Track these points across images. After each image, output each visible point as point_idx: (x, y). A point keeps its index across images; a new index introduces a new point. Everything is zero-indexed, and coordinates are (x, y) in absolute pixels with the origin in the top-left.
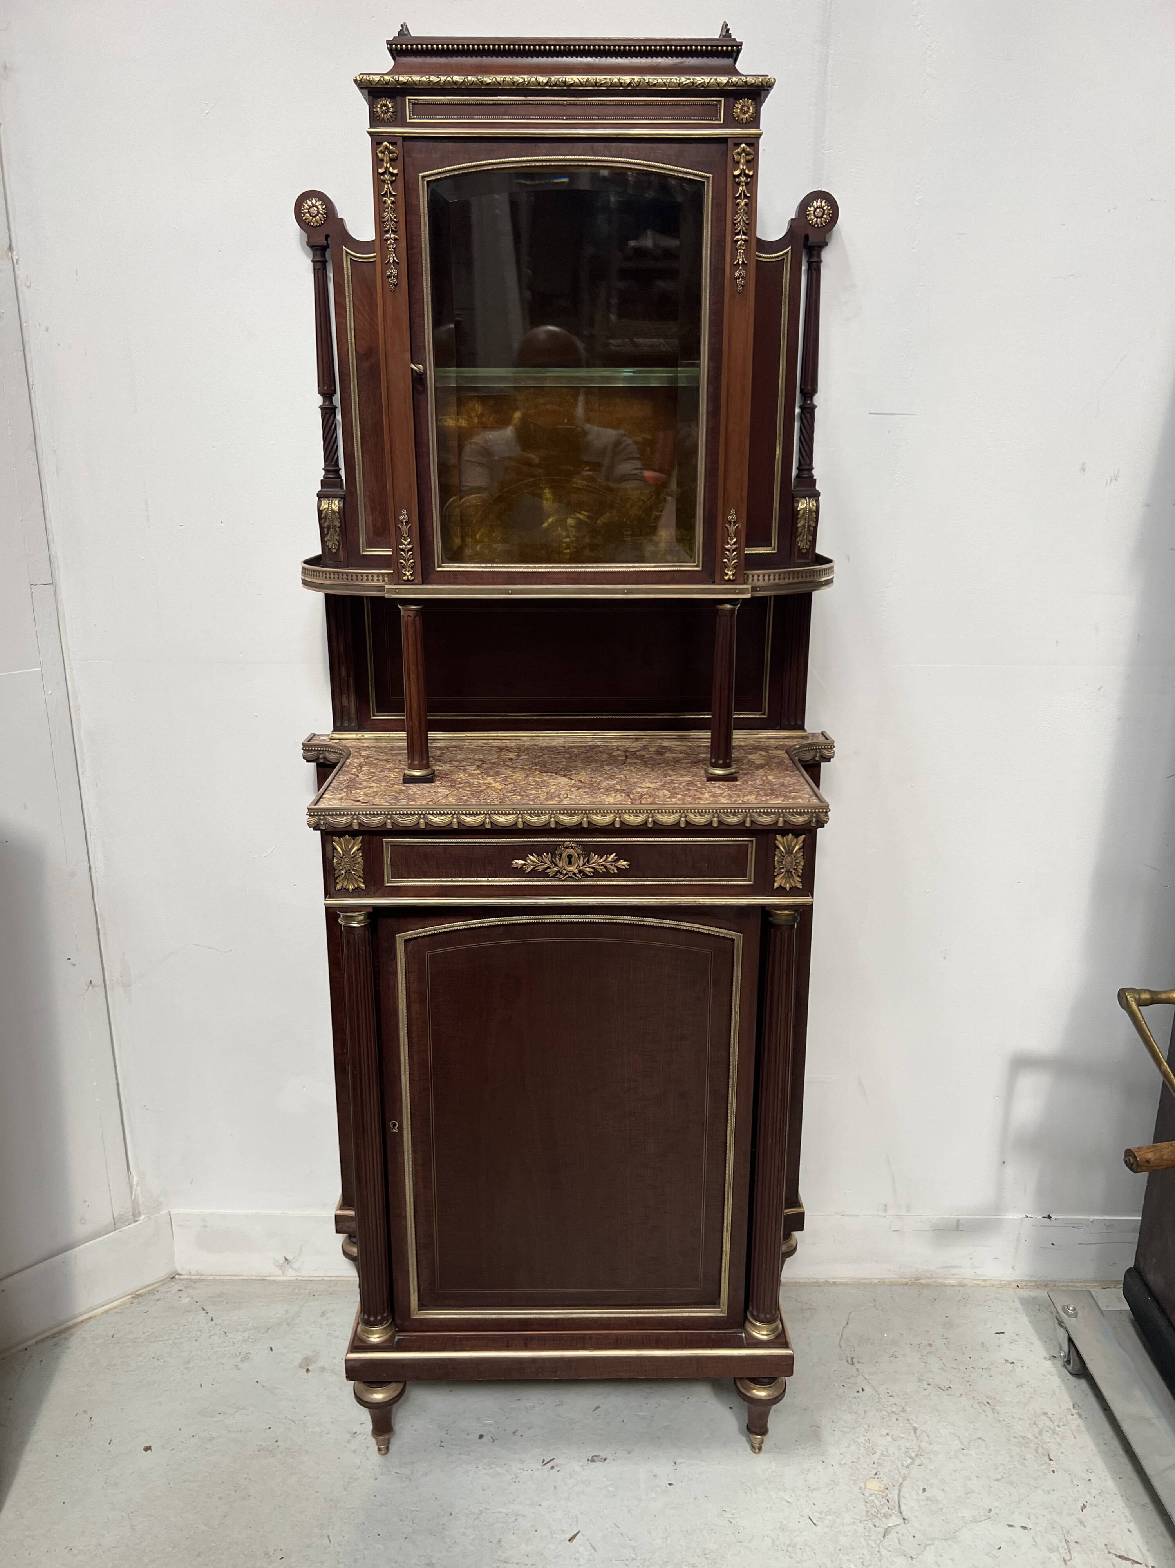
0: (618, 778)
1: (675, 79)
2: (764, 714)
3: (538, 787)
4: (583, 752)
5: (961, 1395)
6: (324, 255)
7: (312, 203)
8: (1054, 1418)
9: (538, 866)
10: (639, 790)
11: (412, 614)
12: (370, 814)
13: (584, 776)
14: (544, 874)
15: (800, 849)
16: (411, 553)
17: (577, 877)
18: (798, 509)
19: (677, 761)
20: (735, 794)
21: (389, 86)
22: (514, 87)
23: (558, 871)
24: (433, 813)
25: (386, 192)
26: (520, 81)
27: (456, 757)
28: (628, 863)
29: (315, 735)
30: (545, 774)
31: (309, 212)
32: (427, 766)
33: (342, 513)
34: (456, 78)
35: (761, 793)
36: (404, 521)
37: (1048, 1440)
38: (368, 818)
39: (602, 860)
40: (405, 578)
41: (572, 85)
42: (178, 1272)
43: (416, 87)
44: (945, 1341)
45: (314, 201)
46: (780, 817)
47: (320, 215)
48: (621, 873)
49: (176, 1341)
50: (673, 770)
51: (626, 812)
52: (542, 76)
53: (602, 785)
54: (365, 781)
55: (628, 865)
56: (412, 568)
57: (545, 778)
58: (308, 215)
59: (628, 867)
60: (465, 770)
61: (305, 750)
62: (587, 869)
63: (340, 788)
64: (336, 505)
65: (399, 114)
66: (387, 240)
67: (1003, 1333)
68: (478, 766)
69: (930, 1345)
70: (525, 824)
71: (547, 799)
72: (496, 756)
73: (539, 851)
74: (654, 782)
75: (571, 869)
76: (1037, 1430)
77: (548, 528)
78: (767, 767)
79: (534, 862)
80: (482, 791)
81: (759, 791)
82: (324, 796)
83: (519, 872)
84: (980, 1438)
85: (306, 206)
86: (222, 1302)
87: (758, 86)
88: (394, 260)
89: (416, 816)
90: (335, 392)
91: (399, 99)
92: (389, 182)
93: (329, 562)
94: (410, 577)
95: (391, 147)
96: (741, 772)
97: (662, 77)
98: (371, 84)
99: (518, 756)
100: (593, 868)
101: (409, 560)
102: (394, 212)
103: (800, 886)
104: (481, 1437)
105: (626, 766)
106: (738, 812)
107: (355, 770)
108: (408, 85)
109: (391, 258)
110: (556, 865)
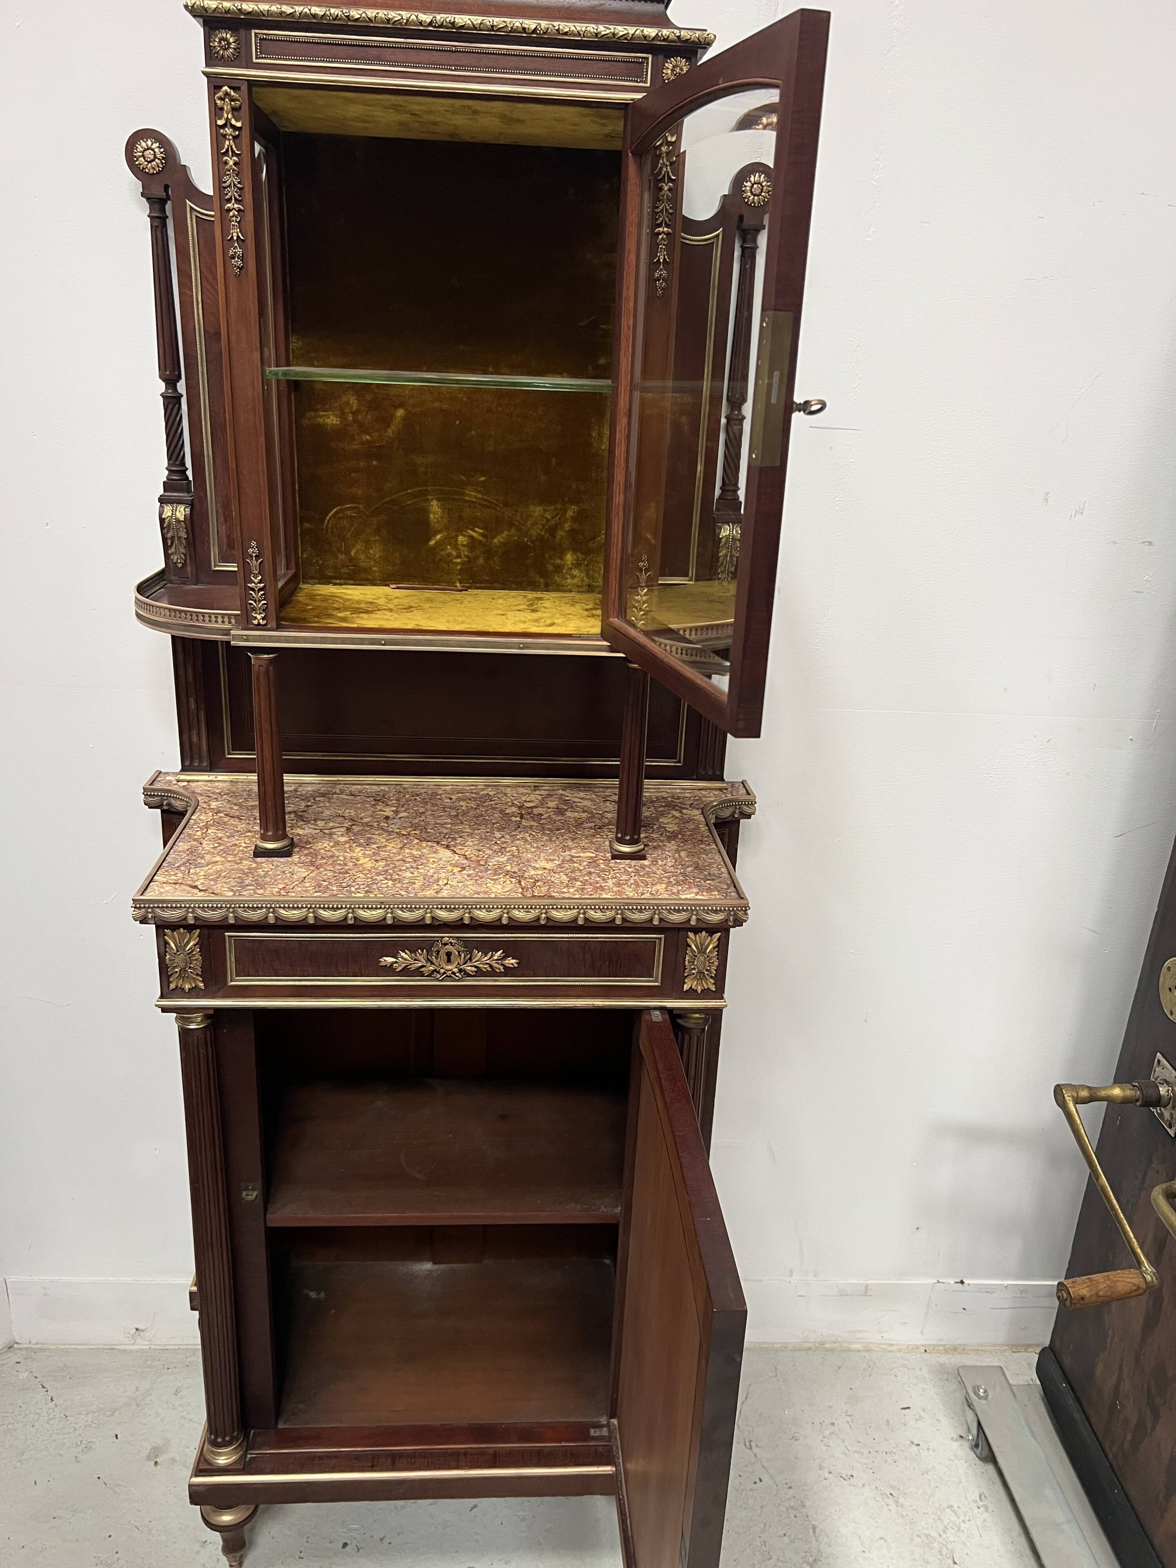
0: (509, 851)
1: (591, 28)
2: (679, 762)
3: (415, 865)
4: (472, 808)
5: (864, 1485)
6: (164, 211)
7: (147, 145)
8: (959, 1512)
9: (411, 964)
10: (532, 872)
11: (263, 663)
12: (208, 907)
13: (470, 848)
14: (418, 972)
15: (714, 948)
16: (262, 592)
17: (457, 976)
19: (579, 824)
20: (642, 881)
21: (229, 16)
22: (389, 26)
23: (435, 970)
24: (284, 907)
25: (227, 150)
26: (396, 19)
27: (322, 813)
28: (517, 961)
29: (160, 772)
30: (424, 844)
31: (143, 156)
32: (284, 836)
33: (188, 523)
34: (316, 10)
35: (672, 880)
36: (254, 555)
37: (952, 1539)
38: (205, 911)
39: (486, 958)
40: (256, 622)
41: (462, 27)
42: (17, 1340)
43: (264, 18)
44: (849, 1419)
45: (149, 143)
46: (693, 914)
47: (157, 160)
48: (508, 972)
49: (10, 1426)
50: (573, 839)
51: (514, 908)
52: (424, 13)
53: (490, 864)
54: (209, 852)
55: (517, 963)
56: (264, 610)
57: (425, 850)
58: (142, 159)
59: (516, 965)
60: (331, 834)
61: (147, 795)
62: (469, 968)
63: (177, 865)
64: (181, 512)
65: (243, 51)
66: (229, 210)
67: (909, 1408)
68: (348, 829)
69: (833, 1424)
70: (396, 920)
71: (424, 887)
72: (370, 813)
73: (412, 947)
74: (550, 860)
75: (449, 967)
76: (941, 1527)
77: (434, 548)
78: (680, 836)
79: (406, 960)
80: (347, 873)
81: (669, 878)
82: (156, 877)
83: (389, 971)
84: (882, 1538)
85: (140, 149)
86: (65, 1377)
87: (693, 42)
88: (238, 237)
89: (264, 910)
90: (180, 378)
91: (242, 32)
92: (231, 137)
93: (174, 578)
94: (261, 621)
95: (232, 93)
96: (650, 844)
97: (576, 24)
98: (207, 12)
99: (396, 812)
100: (475, 967)
101: (260, 602)
102: (237, 175)
103: (713, 988)
104: (345, 1545)
105: (520, 832)
106: (645, 908)
107: (199, 833)
108: (254, 15)
109: (235, 234)
110: (432, 963)
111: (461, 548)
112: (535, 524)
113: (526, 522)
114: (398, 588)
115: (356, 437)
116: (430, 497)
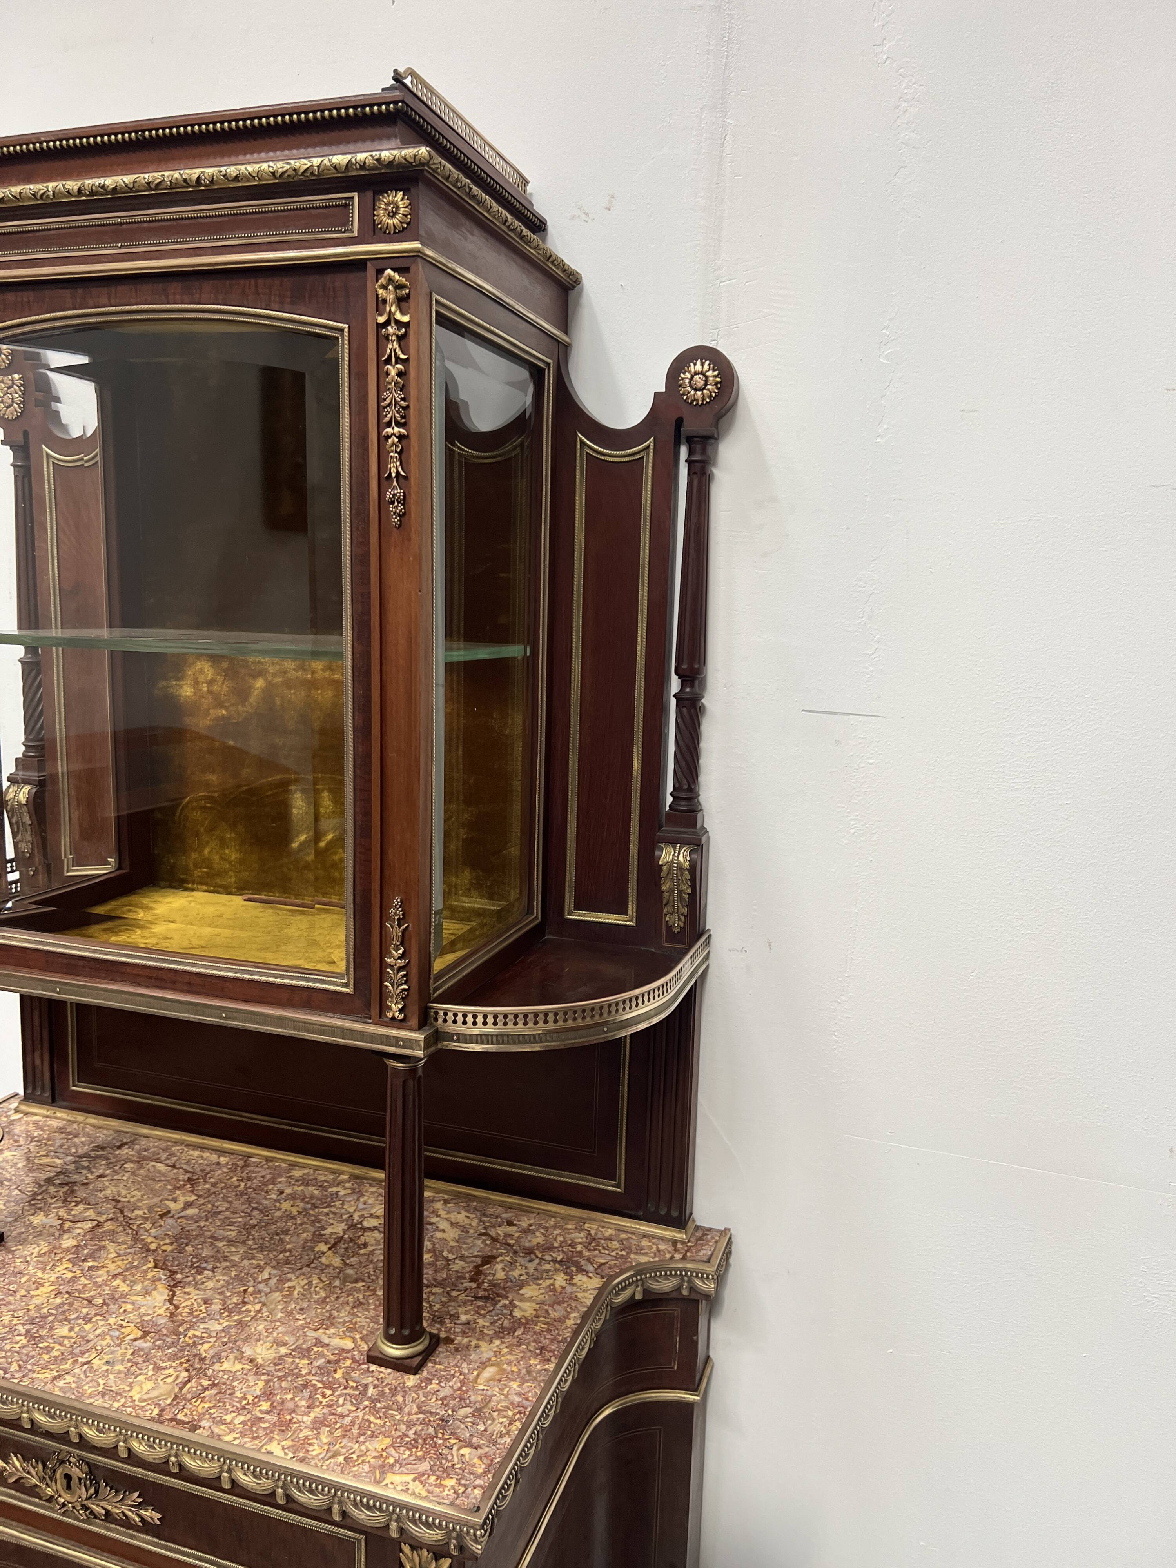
0: (243, 1312)
1: (267, 166)
2: (618, 1186)
3: (93, 1313)
4: (289, 1215)
9: (24, 1477)
10: (226, 1365)
13: (200, 1294)
14: (33, 1492)
17: (80, 1515)
18: (660, 863)
23: (53, 1497)
26: (42, 192)
28: (161, 1516)
30: (152, 1274)
33: (31, 807)
35: (411, 1432)
39: (117, 1499)
41: (116, 191)
46: (388, 1518)
48: (146, 1527)
52: (70, 180)
53: (190, 1333)
55: (159, 1519)
57: (139, 1287)
59: (160, 1522)
62: (95, 1507)
64: (25, 794)
68: (97, 1226)
71: (49, 1365)
72: (156, 1201)
73: (26, 1453)
74: (280, 1344)
75: (70, 1497)
79: (18, 1469)
81: (412, 1425)
87: (401, 165)
93: (23, 869)
97: (247, 165)
99: (188, 1206)
100: (104, 1508)
105: (300, 1276)
106: (316, 1489)
110: (49, 1485)
114: (249, 900)
115: (211, 711)
116: (293, 788)
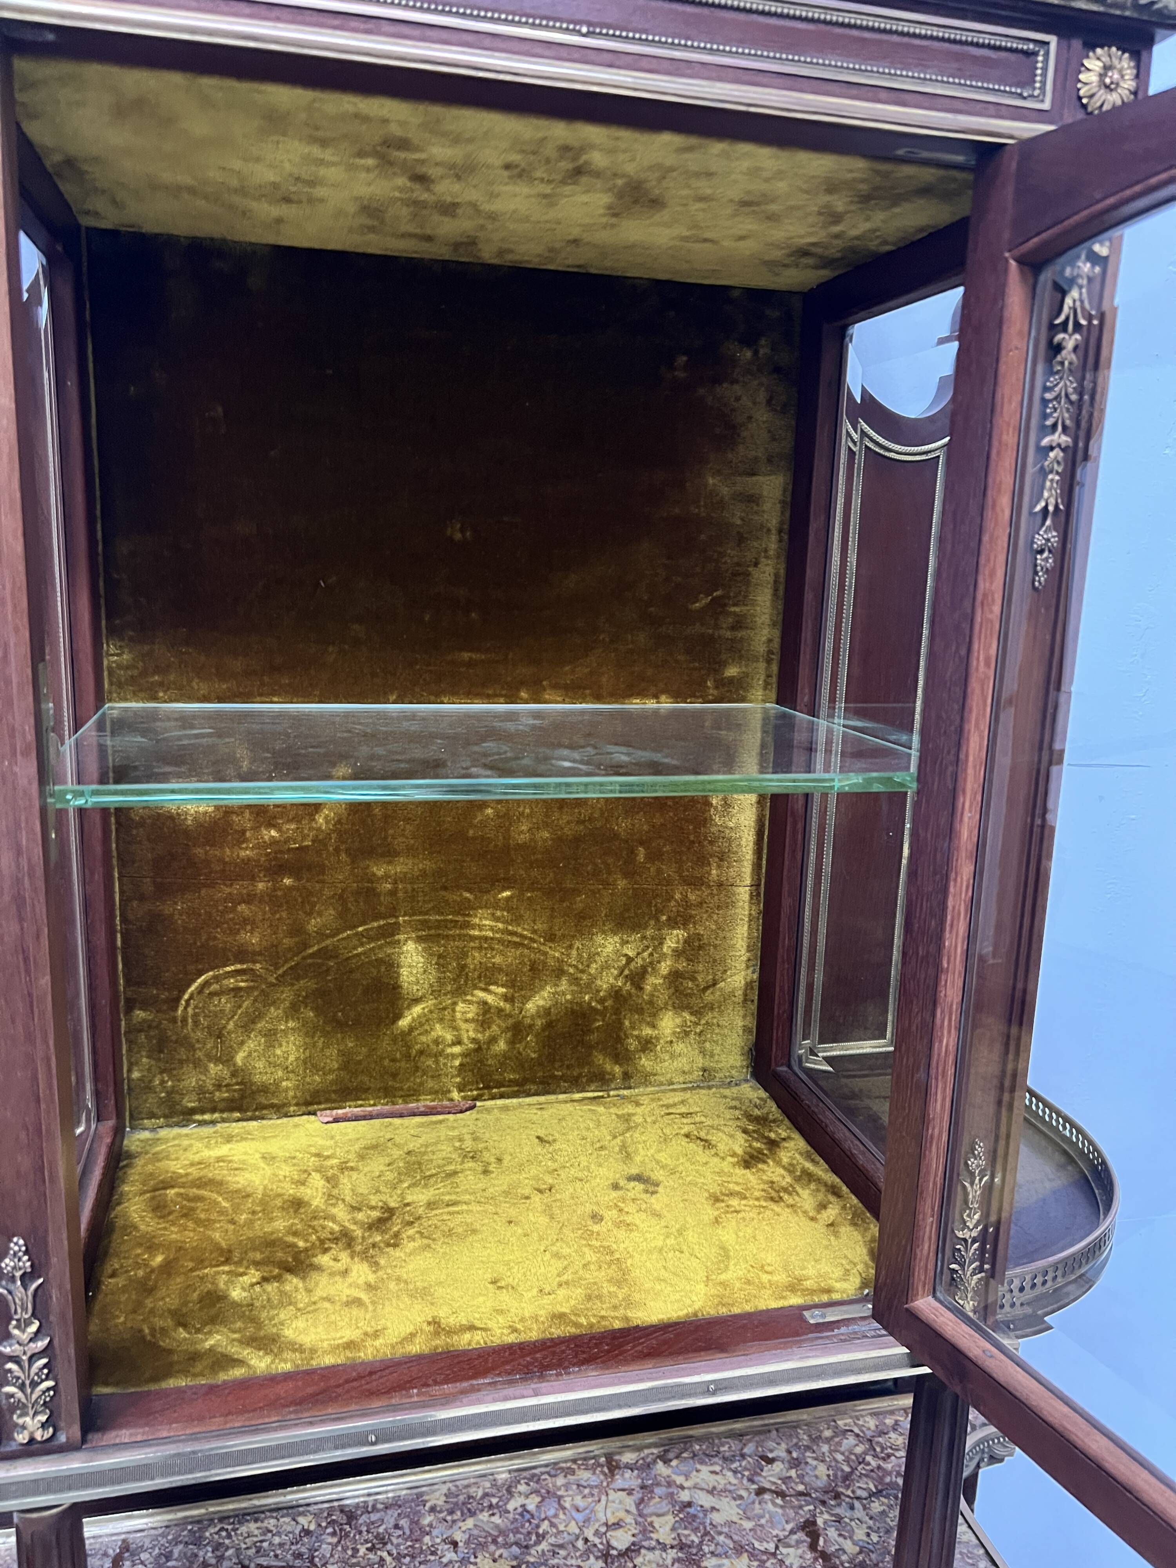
16: (42, 1362)
36: (19, 1273)
40: (23, 1437)
56: (46, 1405)
94: (39, 1433)
101: (36, 1386)
111: (464, 1026)
112: (606, 967)
113: (588, 966)
114: (336, 1120)
115: (248, 834)
116: (402, 937)
